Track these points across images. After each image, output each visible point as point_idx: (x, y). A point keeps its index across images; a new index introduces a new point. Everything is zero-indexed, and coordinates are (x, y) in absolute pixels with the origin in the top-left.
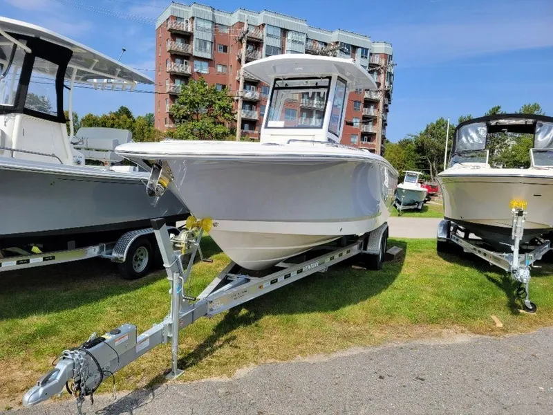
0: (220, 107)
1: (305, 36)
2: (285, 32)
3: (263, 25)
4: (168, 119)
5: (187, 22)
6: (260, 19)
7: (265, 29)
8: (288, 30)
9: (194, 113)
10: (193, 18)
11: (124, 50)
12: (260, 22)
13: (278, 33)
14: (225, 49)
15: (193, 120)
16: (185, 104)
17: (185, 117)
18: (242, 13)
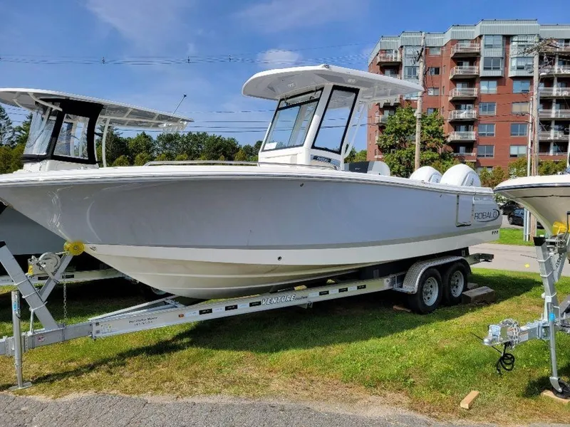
0: (428, 132)
1: (536, 37)
2: (508, 38)
3: (480, 37)
4: (377, 150)
5: (396, 52)
6: (476, 32)
7: (482, 41)
8: (512, 36)
9: (402, 141)
10: (402, 47)
11: (185, 96)
12: (476, 35)
13: (500, 41)
14: (437, 71)
15: (400, 148)
16: (392, 133)
17: (392, 147)
18: (454, 30)
